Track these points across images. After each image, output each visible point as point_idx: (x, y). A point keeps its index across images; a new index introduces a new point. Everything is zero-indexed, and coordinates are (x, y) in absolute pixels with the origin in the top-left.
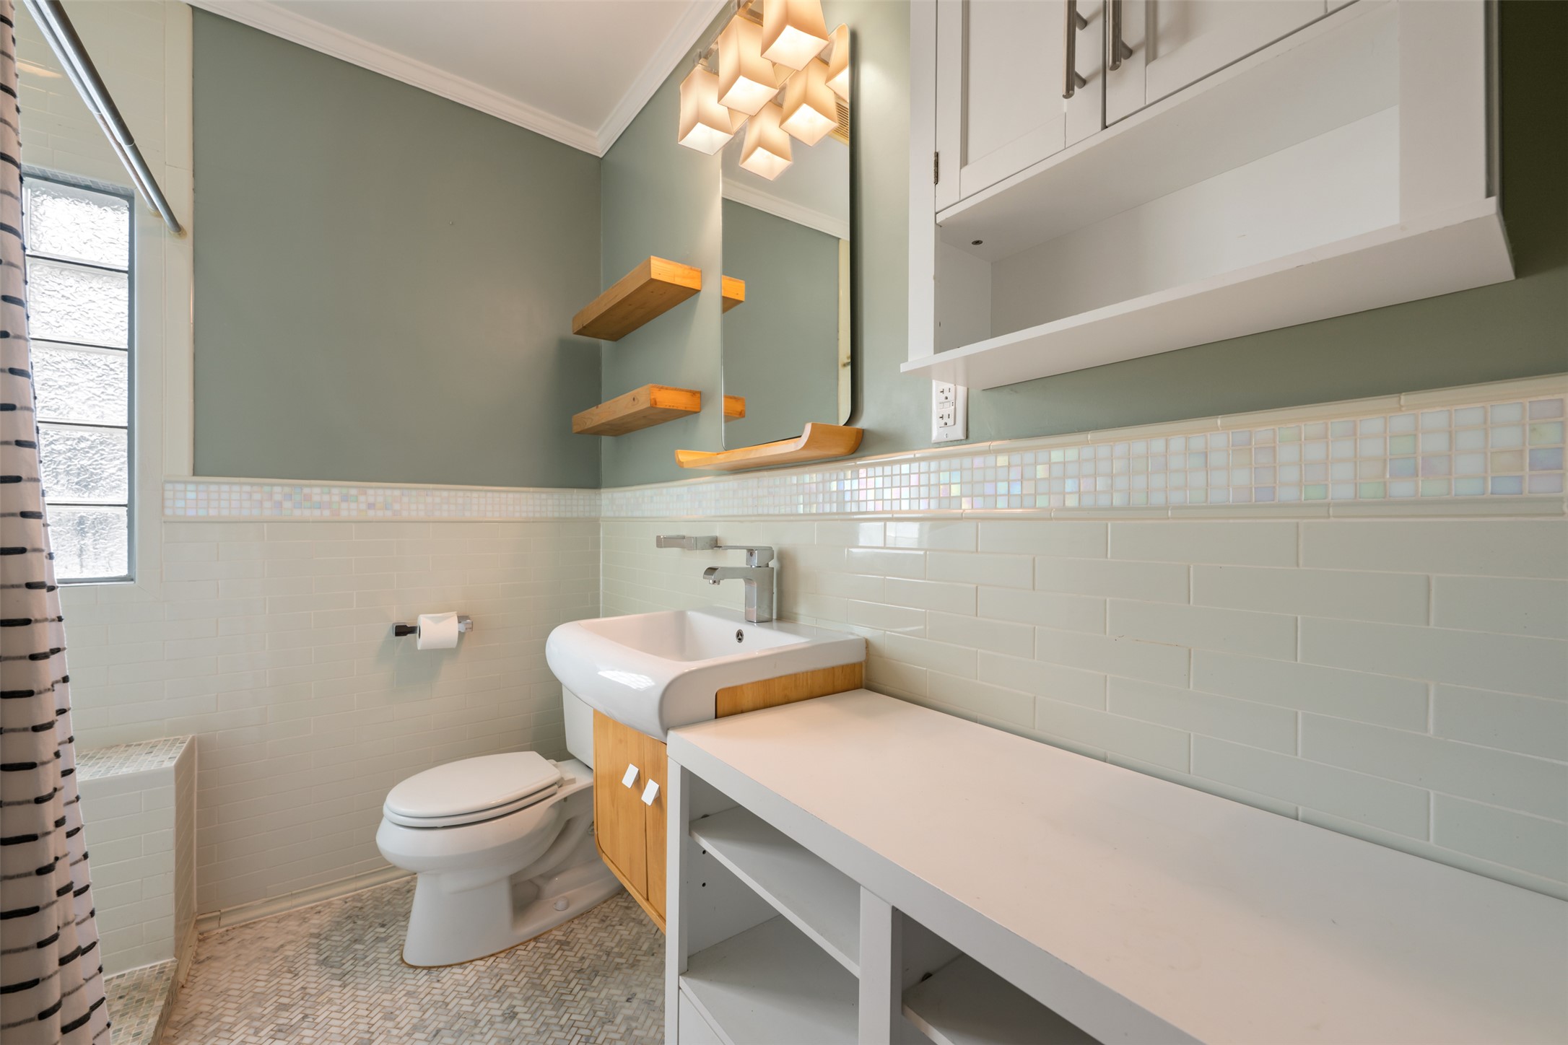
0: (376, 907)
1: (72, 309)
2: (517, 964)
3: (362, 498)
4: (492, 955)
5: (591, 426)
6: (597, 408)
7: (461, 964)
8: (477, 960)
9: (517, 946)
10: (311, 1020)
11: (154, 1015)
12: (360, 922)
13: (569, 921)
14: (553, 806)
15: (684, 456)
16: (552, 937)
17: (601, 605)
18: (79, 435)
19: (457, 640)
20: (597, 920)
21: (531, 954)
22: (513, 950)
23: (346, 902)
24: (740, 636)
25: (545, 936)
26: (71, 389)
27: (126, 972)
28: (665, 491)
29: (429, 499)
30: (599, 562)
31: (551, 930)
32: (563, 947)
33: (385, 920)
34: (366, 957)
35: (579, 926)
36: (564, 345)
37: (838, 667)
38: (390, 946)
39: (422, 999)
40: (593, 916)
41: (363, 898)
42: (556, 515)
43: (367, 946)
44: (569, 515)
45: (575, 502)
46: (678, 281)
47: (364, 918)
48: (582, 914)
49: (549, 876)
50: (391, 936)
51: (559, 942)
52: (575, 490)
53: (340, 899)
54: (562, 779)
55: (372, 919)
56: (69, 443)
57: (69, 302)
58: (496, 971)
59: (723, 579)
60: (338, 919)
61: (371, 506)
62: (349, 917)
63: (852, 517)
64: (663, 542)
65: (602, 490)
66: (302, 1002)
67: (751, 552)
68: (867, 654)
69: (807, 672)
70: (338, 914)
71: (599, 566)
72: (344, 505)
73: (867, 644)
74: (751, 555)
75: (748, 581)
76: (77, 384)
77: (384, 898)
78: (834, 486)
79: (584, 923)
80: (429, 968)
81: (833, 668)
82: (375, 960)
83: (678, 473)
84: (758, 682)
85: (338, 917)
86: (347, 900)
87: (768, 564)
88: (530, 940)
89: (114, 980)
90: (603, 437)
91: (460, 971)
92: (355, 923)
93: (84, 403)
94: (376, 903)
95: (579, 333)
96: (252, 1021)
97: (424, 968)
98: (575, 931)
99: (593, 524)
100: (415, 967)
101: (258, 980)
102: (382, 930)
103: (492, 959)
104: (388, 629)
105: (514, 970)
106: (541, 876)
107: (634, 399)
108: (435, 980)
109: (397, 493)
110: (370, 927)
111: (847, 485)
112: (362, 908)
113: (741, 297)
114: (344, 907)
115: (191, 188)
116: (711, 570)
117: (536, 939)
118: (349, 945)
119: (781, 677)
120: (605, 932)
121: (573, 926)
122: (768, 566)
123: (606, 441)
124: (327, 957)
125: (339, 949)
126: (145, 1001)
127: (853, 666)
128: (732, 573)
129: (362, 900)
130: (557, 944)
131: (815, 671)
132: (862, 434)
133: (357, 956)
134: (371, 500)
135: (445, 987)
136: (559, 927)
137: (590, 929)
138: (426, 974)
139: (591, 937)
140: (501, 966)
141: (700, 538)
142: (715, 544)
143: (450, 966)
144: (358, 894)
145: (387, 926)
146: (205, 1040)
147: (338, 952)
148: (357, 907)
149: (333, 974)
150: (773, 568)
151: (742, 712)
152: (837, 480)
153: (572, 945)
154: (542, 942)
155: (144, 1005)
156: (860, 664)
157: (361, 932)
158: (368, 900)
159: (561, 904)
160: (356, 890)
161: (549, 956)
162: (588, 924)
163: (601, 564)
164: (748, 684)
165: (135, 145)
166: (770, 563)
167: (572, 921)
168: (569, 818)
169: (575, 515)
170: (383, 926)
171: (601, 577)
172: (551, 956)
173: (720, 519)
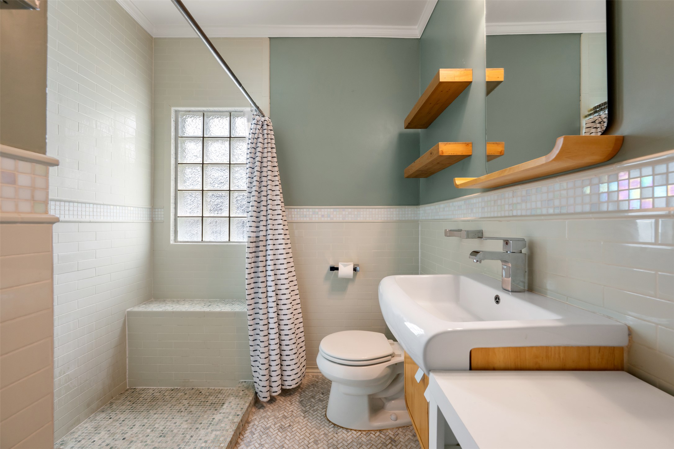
0: (322, 384)
1: (241, 153)
2: (370, 441)
3: (320, 213)
4: (360, 431)
5: (412, 173)
6: (414, 163)
7: (347, 429)
8: (353, 430)
9: (371, 431)
10: (291, 428)
11: (248, 403)
12: (316, 389)
13: (397, 428)
14: (389, 367)
15: (459, 181)
16: (387, 433)
17: (420, 264)
18: (242, 194)
19: (353, 275)
20: (411, 434)
21: (377, 439)
22: (369, 432)
23: (313, 377)
24: (497, 299)
25: (385, 431)
26: (241, 179)
27: (247, 381)
28: (451, 204)
29: (344, 213)
30: (419, 243)
31: (388, 429)
32: (392, 442)
33: (324, 391)
34: (314, 407)
35: (402, 434)
36: (401, 136)
37: (595, 347)
38: (323, 405)
39: (329, 440)
40: (409, 430)
41: (319, 377)
42: (398, 219)
43: (316, 401)
44: (404, 219)
45: (408, 212)
46: (457, 80)
47: (317, 387)
48: (404, 427)
49: (389, 399)
50: (324, 401)
51: (390, 438)
52: (407, 206)
53: (311, 375)
54: (394, 353)
55: (320, 389)
56: (241, 197)
57: (241, 150)
58: (360, 441)
59: (484, 260)
60: (309, 384)
61: (323, 216)
62: (313, 384)
63: (626, 214)
64: (450, 233)
65: (420, 206)
66: (290, 418)
67: (506, 242)
68: (629, 340)
69: (559, 347)
70: (310, 381)
71: (419, 244)
72: (314, 216)
73: (630, 332)
74: (507, 244)
75: (504, 262)
76: (242, 177)
77: (326, 380)
78: (588, 190)
79: (404, 433)
80: (335, 425)
81: (589, 347)
82: (317, 410)
83: (458, 193)
84: (509, 348)
85: (310, 383)
86: (314, 376)
87: (521, 251)
88: (377, 430)
89: (243, 383)
90: (421, 178)
91: (346, 432)
92: (314, 388)
93: (244, 183)
94: (323, 382)
95: (407, 127)
96: (275, 418)
97: (333, 424)
98: (399, 435)
99: (416, 223)
100: (330, 422)
101: (281, 400)
102: (322, 396)
103: (360, 433)
104: (328, 268)
105: (368, 445)
106: (386, 398)
107: (431, 153)
108: (336, 432)
109: (332, 210)
110: (318, 392)
111: (604, 188)
112: (317, 382)
113: (501, 79)
114: (312, 379)
115: (269, 102)
116: (475, 253)
117: (380, 431)
118: (310, 398)
119: (532, 347)
120: (414, 444)
121: (398, 432)
122: (521, 253)
123: (422, 180)
124: (302, 400)
125: (307, 398)
126: (248, 395)
127: (612, 349)
128: (492, 255)
129: (318, 378)
130: (389, 439)
131: (568, 347)
132: (622, 141)
133: (311, 405)
134: (323, 213)
135: (339, 438)
136: (392, 429)
137: (407, 438)
138: (333, 427)
139: (407, 443)
140: (363, 439)
141: (470, 231)
142: (479, 235)
143: (343, 428)
144: (318, 375)
145: (324, 395)
146: (261, 419)
147: (306, 400)
148: (316, 381)
149: (302, 410)
150: (526, 254)
151: (494, 369)
152: (591, 185)
153: (397, 443)
154: (383, 434)
155: (247, 397)
156: (621, 349)
157: (315, 394)
158: (320, 379)
159: (393, 417)
160: (317, 373)
161: (385, 444)
162: (406, 434)
163: (420, 243)
164: (499, 348)
165: (242, 86)
166: (522, 250)
167: (398, 428)
168: (398, 373)
169: (407, 219)
170: (323, 394)
171: (420, 250)
172: (385, 445)
173: (485, 219)
